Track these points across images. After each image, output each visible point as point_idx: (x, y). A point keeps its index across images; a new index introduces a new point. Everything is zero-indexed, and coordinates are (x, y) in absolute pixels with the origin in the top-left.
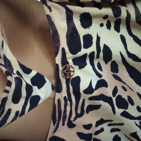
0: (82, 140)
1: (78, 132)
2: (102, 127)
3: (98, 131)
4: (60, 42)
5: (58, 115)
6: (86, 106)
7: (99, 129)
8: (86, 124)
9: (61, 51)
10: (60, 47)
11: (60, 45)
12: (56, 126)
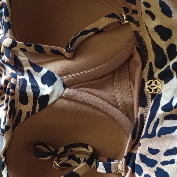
0: (143, 163)
1: (141, 153)
2: (174, 158)
3: (167, 161)
4: (147, 57)
5: (139, 131)
6: (159, 127)
7: (169, 160)
8: (153, 148)
9: (148, 66)
10: (147, 62)
11: (147, 60)
12: (134, 142)
